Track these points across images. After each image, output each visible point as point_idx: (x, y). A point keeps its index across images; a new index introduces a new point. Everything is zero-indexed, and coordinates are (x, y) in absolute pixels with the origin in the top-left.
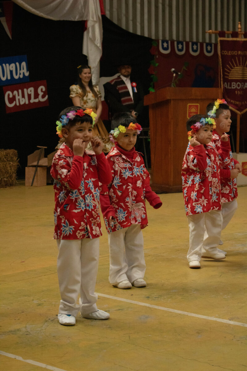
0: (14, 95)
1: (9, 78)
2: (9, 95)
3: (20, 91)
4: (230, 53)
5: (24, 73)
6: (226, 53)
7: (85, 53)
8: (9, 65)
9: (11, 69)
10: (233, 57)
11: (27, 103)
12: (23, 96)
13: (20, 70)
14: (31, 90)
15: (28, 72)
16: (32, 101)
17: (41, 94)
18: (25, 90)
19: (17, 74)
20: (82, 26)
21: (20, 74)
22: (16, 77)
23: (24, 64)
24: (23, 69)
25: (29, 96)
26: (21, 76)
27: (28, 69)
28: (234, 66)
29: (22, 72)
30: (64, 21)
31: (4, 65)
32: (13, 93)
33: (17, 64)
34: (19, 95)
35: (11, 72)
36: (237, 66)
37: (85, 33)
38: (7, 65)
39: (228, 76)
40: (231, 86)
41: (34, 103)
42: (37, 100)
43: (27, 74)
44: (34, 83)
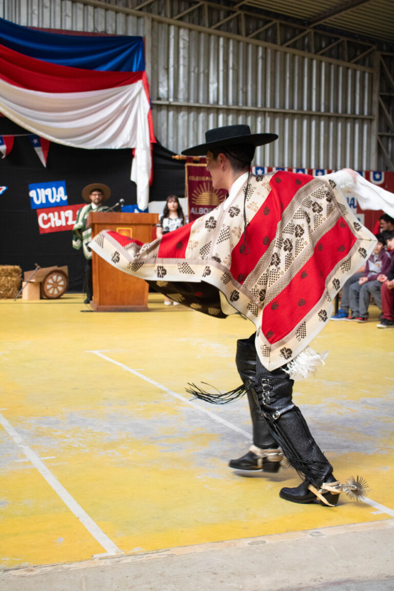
0: (49, 217)
1: (44, 201)
2: (43, 217)
3: (56, 214)
4: (197, 179)
6: (193, 178)
7: (133, 178)
10: (201, 182)
11: (64, 224)
12: (60, 218)
13: (57, 194)
14: (69, 213)
16: (70, 222)
18: (62, 213)
20: (127, 155)
21: (57, 198)
22: (52, 201)
23: (61, 189)
25: (67, 219)
27: (67, 193)
28: (202, 192)
29: (59, 196)
32: (48, 215)
33: (54, 189)
34: (54, 217)
35: (47, 197)
36: (205, 191)
37: (134, 161)
39: (195, 201)
40: (198, 211)
43: (65, 198)
44: (73, 206)
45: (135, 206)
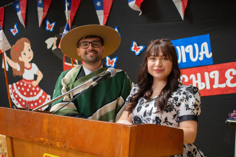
0: (190, 78)
1: (184, 61)
2: (183, 79)
3: (199, 75)
5: (204, 55)
8: (185, 47)
9: (187, 51)
11: (208, 87)
12: (203, 80)
13: (200, 51)
14: (215, 74)
15: (211, 54)
16: (216, 85)
17: (229, 78)
18: (206, 74)
19: (194, 56)
21: (199, 56)
22: (194, 60)
23: (205, 45)
24: (204, 50)
25: (212, 81)
26: (201, 59)
27: (212, 49)
29: (202, 54)
31: (178, 47)
32: (189, 77)
33: (196, 45)
34: (197, 79)
38: (182, 47)
41: (219, 89)
42: (223, 86)
43: (209, 56)
44: (219, 66)
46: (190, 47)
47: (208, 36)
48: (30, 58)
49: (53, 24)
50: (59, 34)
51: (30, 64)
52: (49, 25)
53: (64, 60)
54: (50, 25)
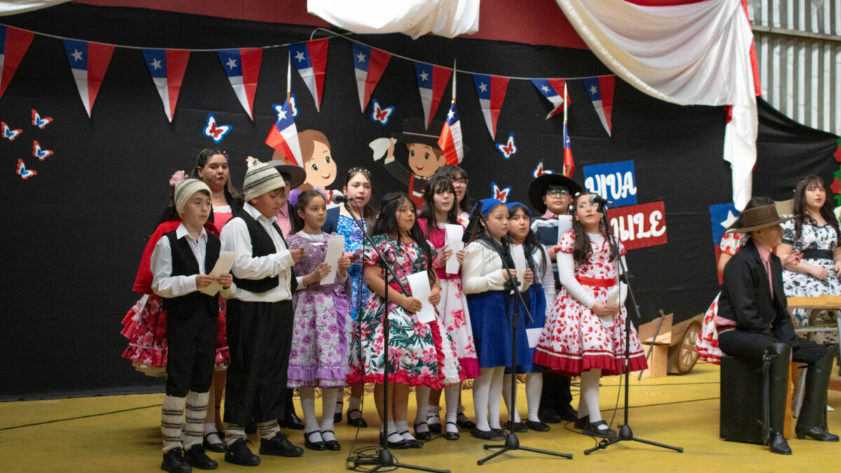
1: (605, 197)
3: (621, 219)
5: (628, 190)
7: (727, 157)
8: (606, 177)
9: (609, 184)
11: (632, 238)
12: (626, 227)
13: (623, 184)
14: (639, 218)
15: (635, 188)
16: (641, 235)
17: (654, 224)
18: (630, 218)
19: (617, 192)
20: (722, 114)
21: (622, 191)
22: (616, 196)
23: (629, 175)
24: (628, 183)
25: (636, 227)
26: (624, 195)
27: (637, 183)
29: (625, 188)
30: (696, 106)
31: (597, 176)
33: (619, 175)
34: (619, 226)
35: (608, 188)
37: (729, 127)
38: (603, 176)
41: (644, 239)
42: (647, 235)
43: (633, 191)
44: (644, 206)
45: (729, 204)
46: (611, 177)
47: (632, 162)
48: (328, 178)
49: (389, 111)
50: (401, 132)
51: (329, 191)
52: (379, 111)
53: (411, 186)
54: (382, 112)
